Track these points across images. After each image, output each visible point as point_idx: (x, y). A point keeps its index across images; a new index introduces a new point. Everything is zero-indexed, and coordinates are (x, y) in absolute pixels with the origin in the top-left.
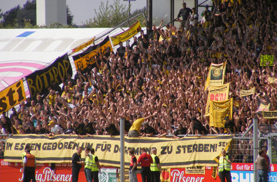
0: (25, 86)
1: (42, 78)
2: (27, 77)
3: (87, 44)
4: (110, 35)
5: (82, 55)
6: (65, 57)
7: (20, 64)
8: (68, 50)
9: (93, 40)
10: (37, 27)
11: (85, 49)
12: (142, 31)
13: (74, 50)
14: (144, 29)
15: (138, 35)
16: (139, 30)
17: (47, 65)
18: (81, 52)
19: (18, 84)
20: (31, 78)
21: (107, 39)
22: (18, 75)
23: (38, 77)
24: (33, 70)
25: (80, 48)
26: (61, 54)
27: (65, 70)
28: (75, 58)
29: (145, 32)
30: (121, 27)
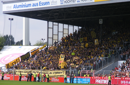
0: (20, 59)
1: (24, 57)
2: (20, 57)
3: (34, 49)
4: (39, 48)
5: (33, 52)
6: (29, 52)
7: (19, 54)
9: (35, 49)
10: (23, 46)
11: (33, 50)
12: (46, 47)
13: (31, 51)
14: (46, 46)
15: (45, 48)
16: (45, 47)
17: (25, 54)
18: (32, 51)
19: (19, 58)
20: (21, 57)
21: (38, 48)
22: (19, 56)
23: (23, 56)
24: (22, 55)
25: (32, 50)
27: (29, 55)
28: (31, 52)
29: (47, 47)
30: (41, 46)
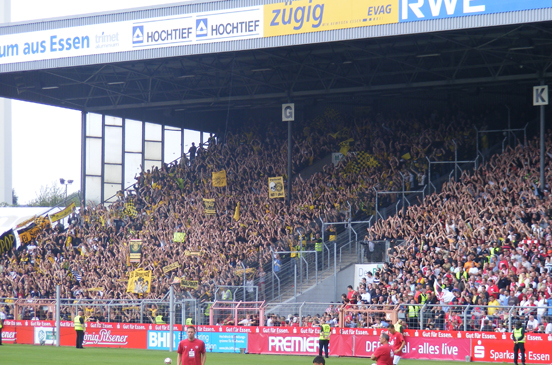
3: (29, 221)
4: (50, 213)
5: (26, 229)
6: (11, 231)
8: (13, 226)
9: (34, 218)
11: (28, 225)
13: (18, 226)
18: (24, 227)
21: (47, 217)
25: (24, 224)
26: (7, 230)
27: (10, 243)
28: (19, 232)
30: (59, 206)
